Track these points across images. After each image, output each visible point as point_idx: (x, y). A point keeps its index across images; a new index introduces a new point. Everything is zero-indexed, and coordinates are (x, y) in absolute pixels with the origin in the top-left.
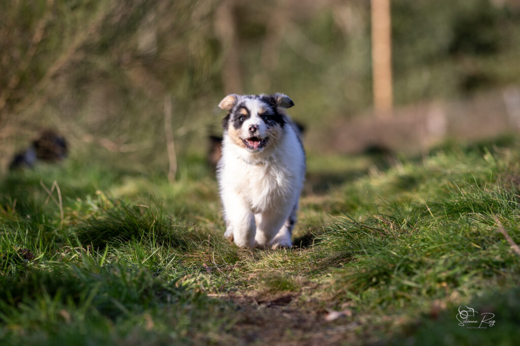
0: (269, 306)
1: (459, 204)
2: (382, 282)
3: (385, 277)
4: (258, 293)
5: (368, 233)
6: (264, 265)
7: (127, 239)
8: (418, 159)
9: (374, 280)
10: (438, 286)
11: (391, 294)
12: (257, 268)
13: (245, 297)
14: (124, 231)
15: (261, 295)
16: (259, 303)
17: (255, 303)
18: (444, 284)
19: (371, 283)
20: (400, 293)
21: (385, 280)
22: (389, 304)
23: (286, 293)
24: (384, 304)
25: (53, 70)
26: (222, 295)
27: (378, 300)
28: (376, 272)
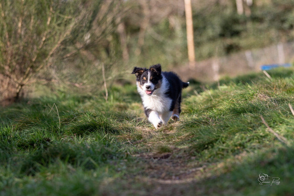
0: (159, 160)
1: (240, 109)
2: (210, 147)
3: (211, 144)
4: (154, 154)
5: (200, 124)
6: (154, 140)
7: (92, 130)
8: (214, 86)
9: (206, 146)
10: (236, 148)
11: (215, 153)
12: (151, 141)
13: (148, 155)
14: (90, 127)
15: (155, 155)
16: (154, 158)
17: (152, 158)
18: (239, 147)
19: (205, 148)
20: (218, 152)
21: (211, 146)
22: (214, 157)
23: (166, 154)
24: (212, 157)
25: (51, 53)
26: (137, 155)
27: (209, 156)
28: (207, 142)
